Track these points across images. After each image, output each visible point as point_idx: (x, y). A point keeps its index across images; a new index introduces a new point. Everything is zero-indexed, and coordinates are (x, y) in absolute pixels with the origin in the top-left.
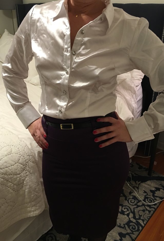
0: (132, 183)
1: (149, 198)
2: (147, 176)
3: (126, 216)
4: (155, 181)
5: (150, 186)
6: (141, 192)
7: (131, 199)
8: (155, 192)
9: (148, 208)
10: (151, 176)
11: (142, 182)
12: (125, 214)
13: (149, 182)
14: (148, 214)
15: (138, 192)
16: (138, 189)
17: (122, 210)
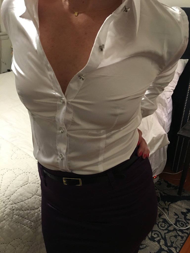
0: (161, 203)
1: (181, 221)
2: (177, 195)
3: (156, 243)
4: (186, 201)
5: (181, 207)
6: (172, 214)
7: (161, 223)
8: (187, 214)
9: (180, 234)
10: (182, 196)
11: (172, 203)
12: (156, 241)
13: (179, 203)
14: (180, 240)
15: (168, 214)
16: (168, 211)
17: (152, 236)
